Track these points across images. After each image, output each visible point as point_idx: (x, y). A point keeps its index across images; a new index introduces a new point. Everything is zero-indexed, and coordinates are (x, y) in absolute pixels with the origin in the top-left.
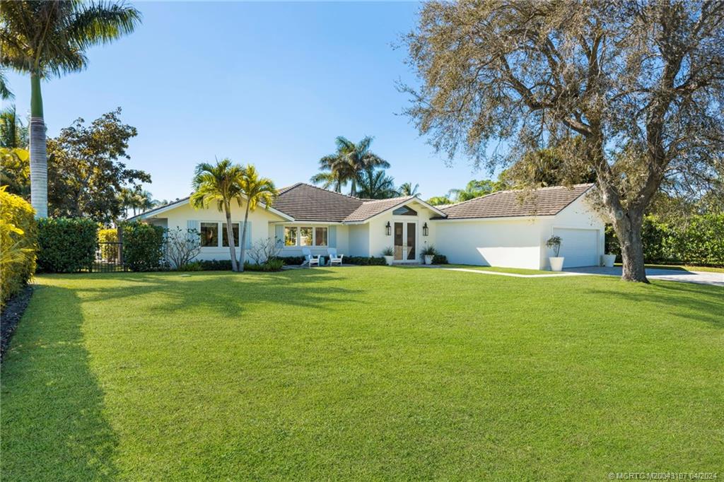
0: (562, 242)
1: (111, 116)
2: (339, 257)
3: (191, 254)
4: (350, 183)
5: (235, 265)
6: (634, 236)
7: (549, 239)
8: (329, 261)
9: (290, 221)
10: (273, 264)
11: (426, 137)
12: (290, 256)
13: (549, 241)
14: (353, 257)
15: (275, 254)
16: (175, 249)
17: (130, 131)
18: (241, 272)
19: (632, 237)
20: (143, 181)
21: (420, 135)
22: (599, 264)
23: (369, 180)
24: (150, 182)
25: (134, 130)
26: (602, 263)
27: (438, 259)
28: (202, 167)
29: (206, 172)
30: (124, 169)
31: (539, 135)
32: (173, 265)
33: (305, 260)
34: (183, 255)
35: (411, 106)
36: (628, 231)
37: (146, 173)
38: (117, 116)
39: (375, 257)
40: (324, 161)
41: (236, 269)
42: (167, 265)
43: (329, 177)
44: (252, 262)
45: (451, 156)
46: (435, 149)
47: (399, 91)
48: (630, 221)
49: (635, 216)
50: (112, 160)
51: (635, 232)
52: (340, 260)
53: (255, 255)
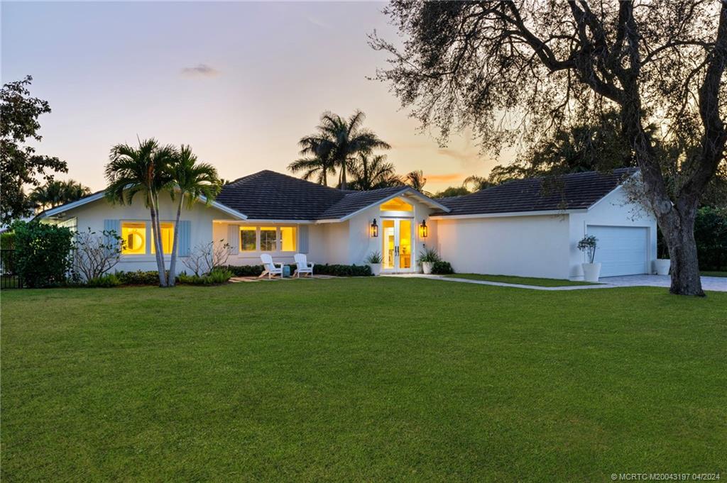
0: (598, 243)
1: (16, 87)
2: (309, 266)
3: (107, 264)
4: (338, 169)
5: (163, 279)
6: (684, 234)
7: (581, 240)
8: (296, 271)
9: (242, 220)
10: (217, 275)
11: (411, 107)
12: (244, 265)
13: (582, 242)
14: (330, 265)
15: (221, 262)
16: (85, 257)
17: (39, 105)
18: (171, 286)
19: (682, 236)
20: (56, 170)
21: (404, 105)
22: (650, 272)
23: (363, 167)
24: (67, 170)
25: (45, 104)
26: (653, 271)
27: (440, 267)
28: (118, 150)
29: (124, 156)
30: (32, 154)
31: (565, 105)
32: (84, 279)
33: (264, 269)
34: (96, 265)
35: (391, 67)
36: (677, 228)
37: (61, 160)
38: (26, 87)
39: (357, 265)
40: (304, 141)
41: (165, 284)
42: (76, 277)
43: (311, 163)
44: (190, 273)
45: (445, 132)
46: (422, 123)
47: (374, 47)
48: (679, 215)
49: (686, 208)
50: (18, 142)
51: (685, 229)
52: (311, 270)
53: (193, 265)
